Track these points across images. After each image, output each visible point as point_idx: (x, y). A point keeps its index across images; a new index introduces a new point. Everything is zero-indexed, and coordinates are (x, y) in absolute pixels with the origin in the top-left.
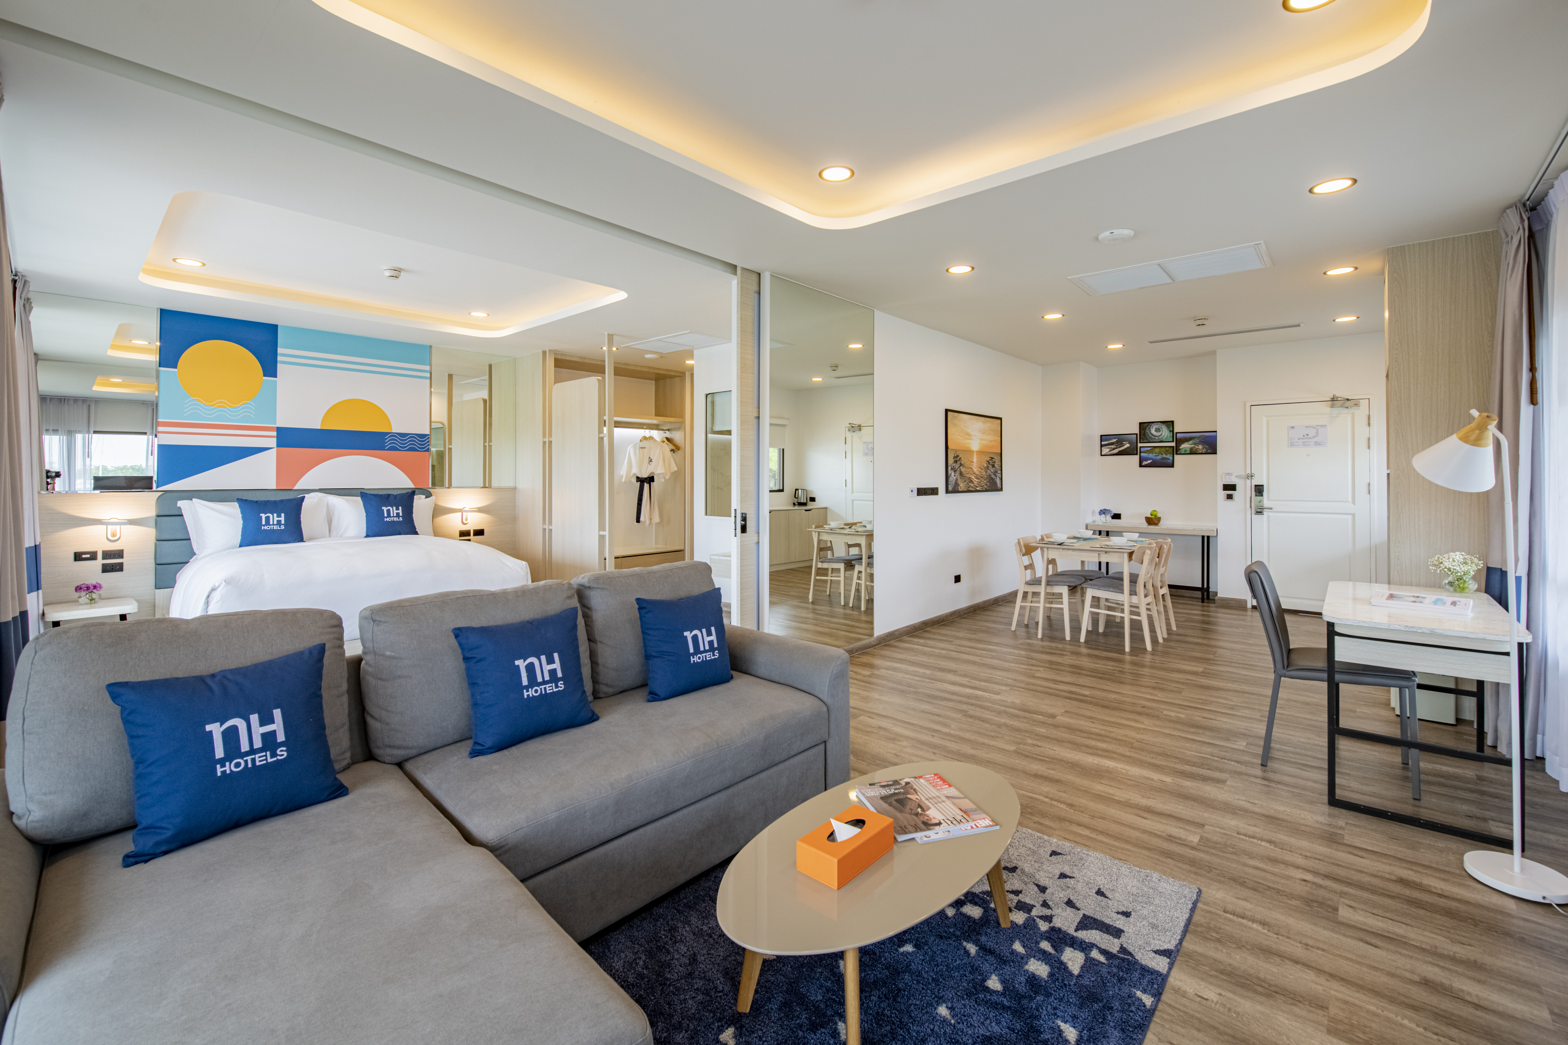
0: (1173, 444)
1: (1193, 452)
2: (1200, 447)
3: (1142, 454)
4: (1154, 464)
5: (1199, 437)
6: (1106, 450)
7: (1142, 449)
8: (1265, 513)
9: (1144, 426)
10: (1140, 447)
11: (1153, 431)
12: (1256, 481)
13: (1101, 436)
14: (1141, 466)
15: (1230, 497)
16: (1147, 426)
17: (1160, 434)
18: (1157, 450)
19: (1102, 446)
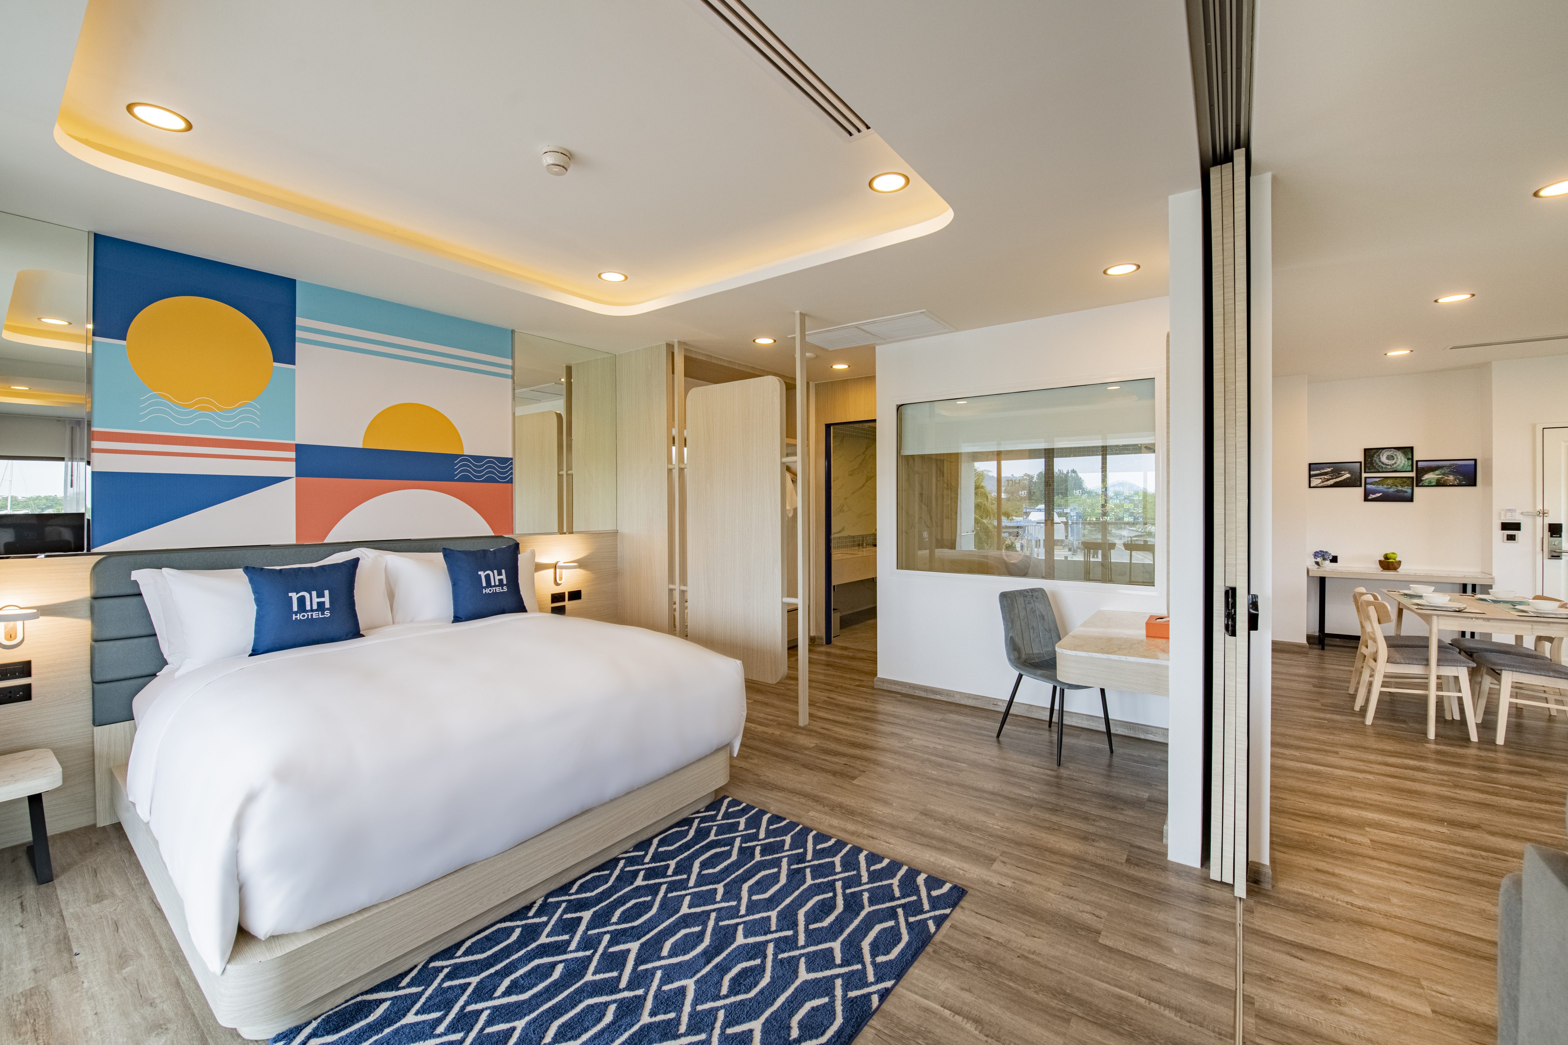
0: (1413, 474)
1: (1439, 484)
2: (1451, 478)
3: (1368, 486)
4: (1386, 498)
5: (1450, 466)
6: (1316, 482)
7: (1368, 481)
8: (1563, 557)
9: (1369, 453)
10: (1366, 478)
11: (1384, 459)
12: (1550, 520)
13: (1310, 464)
14: (1366, 499)
15: (1511, 538)
16: (1375, 453)
17: (1394, 462)
18: (1390, 481)
19: (1310, 476)
